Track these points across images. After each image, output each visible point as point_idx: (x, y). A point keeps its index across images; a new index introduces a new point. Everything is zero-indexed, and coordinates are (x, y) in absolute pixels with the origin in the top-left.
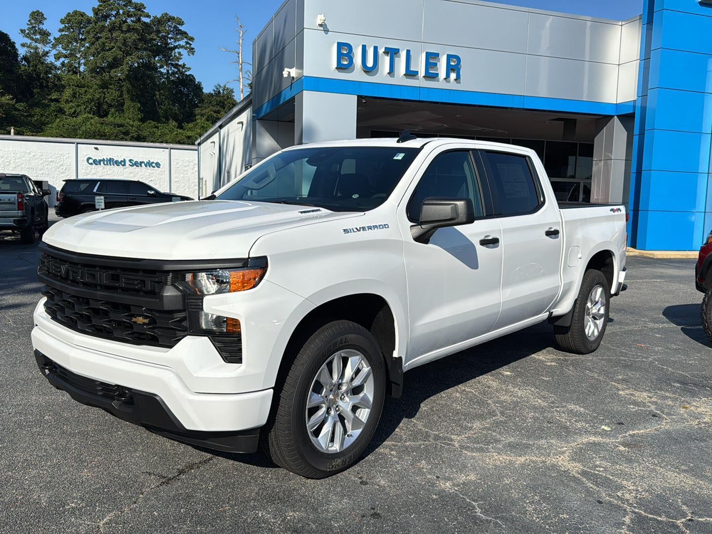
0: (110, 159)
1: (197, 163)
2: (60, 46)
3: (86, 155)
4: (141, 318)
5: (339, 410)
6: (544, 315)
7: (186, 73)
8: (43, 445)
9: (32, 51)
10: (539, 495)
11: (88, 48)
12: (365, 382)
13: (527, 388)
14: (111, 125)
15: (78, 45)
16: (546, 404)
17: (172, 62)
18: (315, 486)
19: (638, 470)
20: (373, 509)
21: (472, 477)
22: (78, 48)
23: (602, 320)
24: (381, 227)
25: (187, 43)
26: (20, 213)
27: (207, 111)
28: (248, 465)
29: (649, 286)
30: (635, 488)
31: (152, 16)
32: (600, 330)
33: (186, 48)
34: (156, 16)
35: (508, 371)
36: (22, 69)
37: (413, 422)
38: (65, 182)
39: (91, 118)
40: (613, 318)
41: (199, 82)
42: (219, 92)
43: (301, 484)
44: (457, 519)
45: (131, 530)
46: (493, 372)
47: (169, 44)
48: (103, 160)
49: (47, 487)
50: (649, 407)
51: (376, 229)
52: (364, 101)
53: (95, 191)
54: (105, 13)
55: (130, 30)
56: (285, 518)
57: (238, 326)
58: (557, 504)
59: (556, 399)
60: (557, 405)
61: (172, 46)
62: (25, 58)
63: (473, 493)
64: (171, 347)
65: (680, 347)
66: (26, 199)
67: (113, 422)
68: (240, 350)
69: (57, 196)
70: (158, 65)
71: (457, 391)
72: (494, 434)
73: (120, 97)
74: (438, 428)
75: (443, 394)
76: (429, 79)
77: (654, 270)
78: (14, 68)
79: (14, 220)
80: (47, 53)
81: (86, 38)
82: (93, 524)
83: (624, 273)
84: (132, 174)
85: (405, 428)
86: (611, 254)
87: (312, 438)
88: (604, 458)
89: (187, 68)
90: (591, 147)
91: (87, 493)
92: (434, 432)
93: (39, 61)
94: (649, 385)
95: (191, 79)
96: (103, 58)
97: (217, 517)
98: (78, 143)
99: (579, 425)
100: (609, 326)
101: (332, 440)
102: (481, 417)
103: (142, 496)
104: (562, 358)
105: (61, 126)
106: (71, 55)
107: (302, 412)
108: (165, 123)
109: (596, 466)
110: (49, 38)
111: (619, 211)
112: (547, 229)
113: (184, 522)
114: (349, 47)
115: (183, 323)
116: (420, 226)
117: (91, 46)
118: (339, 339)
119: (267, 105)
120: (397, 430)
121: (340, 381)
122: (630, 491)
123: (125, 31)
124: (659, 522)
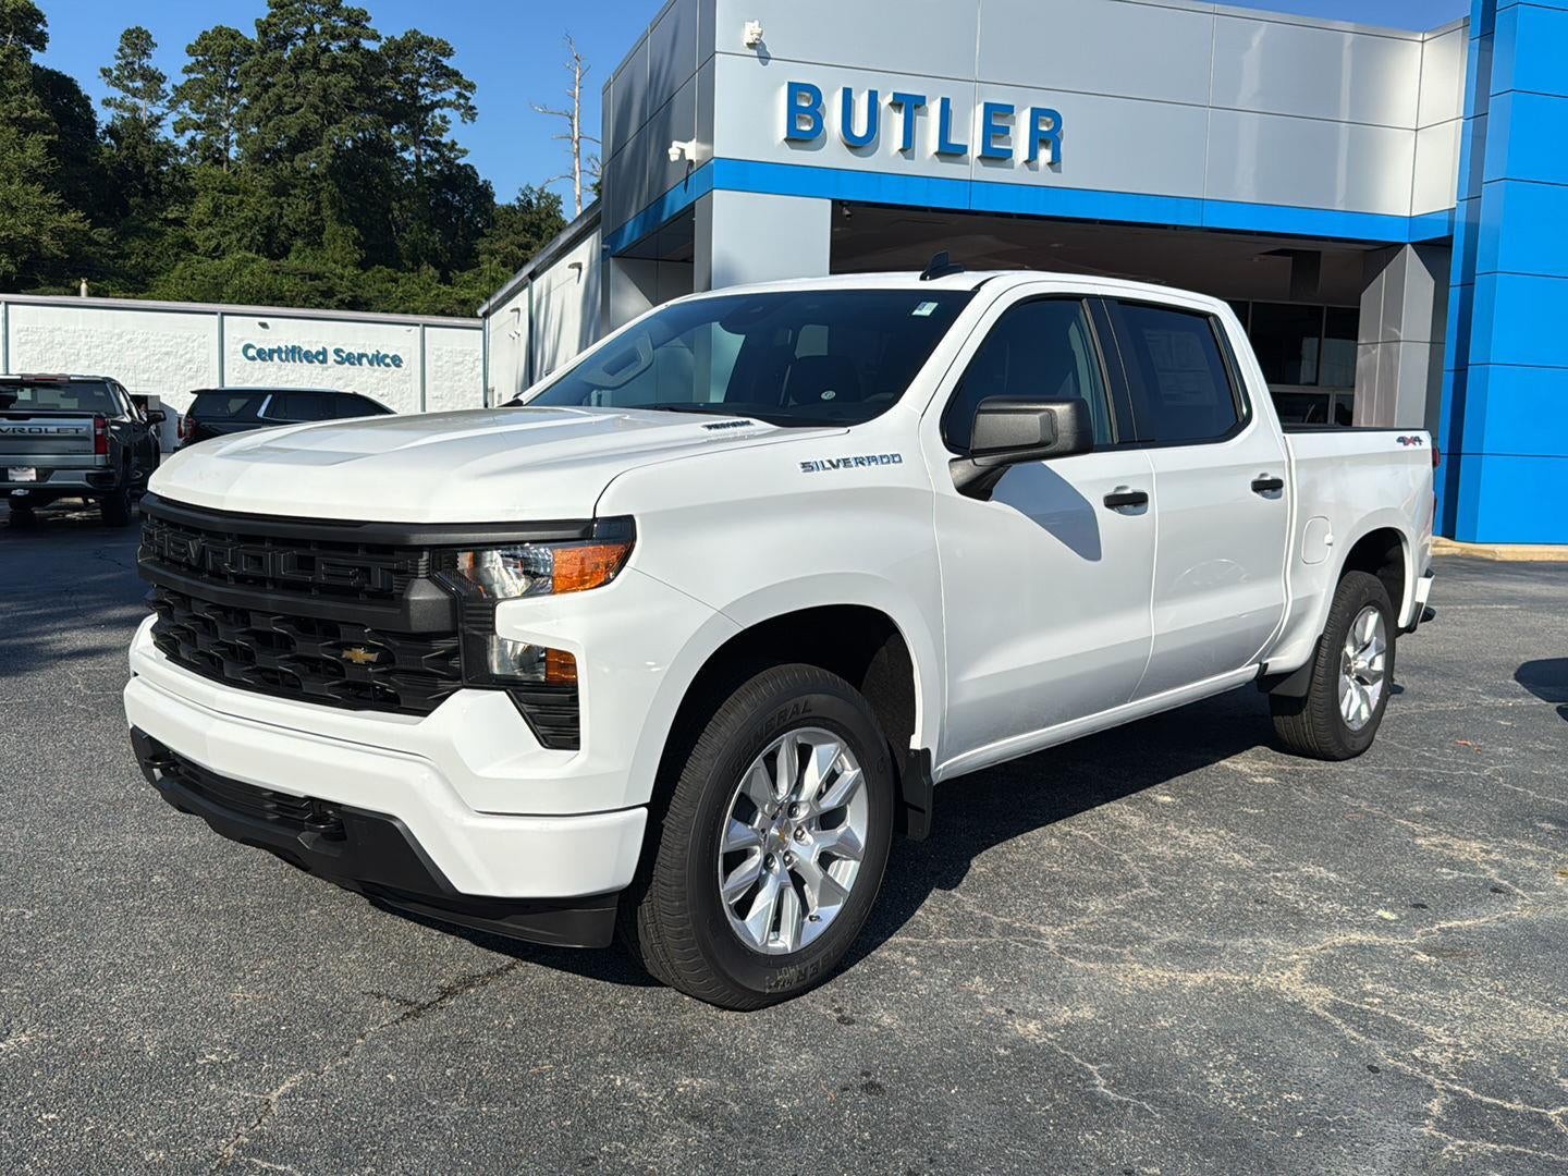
0: (294, 347)
1: (481, 356)
2: (187, 103)
3: (242, 340)
4: (361, 652)
5: (791, 860)
6: (1248, 671)
7: (457, 161)
8: (149, 935)
9: (126, 115)
10: (1237, 1051)
11: (246, 107)
12: (849, 802)
13: (1209, 830)
14: (296, 275)
15: (225, 102)
16: (1252, 864)
17: (428, 138)
18: (738, 1027)
19: (1459, 1004)
20: (867, 1074)
21: (1087, 1013)
22: (224, 107)
23: (1379, 684)
24: (885, 460)
25: (460, 95)
26: (99, 459)
27: (502, 244)
28: (591, 981)
29: (1483, 619)
30: (1452, 1040)
31: (383, 37)
32: (1373, 707)
33: (458, 107)
34: (393, 37)
35: (1167, 795)
36: (106, 155)
37: (954, 897)
38: (196, 396)
39: (253, 260)
40: (1401, 685)
41: (485, 182)
42: (530, 202)
43: (708, 1021)
44: (1052, 1099)
45: (337, 1110)
46: (1133, 796)
47: (420, 98)
48: (279, 350)
49: (160, 1017)
50: (1484, 871)
51: (873, 464)
52: (847, 212)
53: (261, 414)
54: (282, 32)
55: (335, 67)
56: (672, 1092)
57: (571, 670)
58: (1277, 1071)
59: (1275, 853)
60: (1277, 866)
61: (428, 102)
62: (111, 131)
63: (1089, 1047)
64: (425, 713)
65: (1554, 747)
66: (112, 431)
67: (300, 890)
68: (576, 720)
69: (179, 427)
70: (398, 144)
71: (1052, 835)
72: (1136, 924)
73: (314, 214)
74: (1010, 911)
75: (1020, 840)
76: (993, 162)
77: (1495, 585)
78: (89, 154)
79: (87, 475)
80: (159, 119)
81: (241, 86)
82: (256, 1096)
83: (1428, 581)
84: (341, 382)
85: (937, 910)
86: (1398, 537)
87: (734, 921)
88: (1382, 978)
89: (460, 151)
90: (1355, 314)
91: (243, 1034)
92: (1002, 919)
93: (142, 136)
94: (1484, 826)
95: (468, 174)
96: (278, 129)
97: (525, 1086)
98: (223, 314)
99: (1326, 908)
100: (1393, 703)
101: (776, 926)
102: (1106, 889)
103: (361, 1041)
104: (1288, 768)
105: (189, 278)
106: (210, 124)
107: (711, 861)
108: (412, 270)
109: (1365, 994)
110: (162, 86)
111: (1417, 443)
112: (1256, 477)
113: (454, 1096)
114: (815, 93)
115: (452, 663)
116: (970, 461)
117: (253, 104)
118: (790, 704)
119: (634, 226)
120: (919, 912)
121: (794, 798)
122: (1442, 1048)
123: (328, 70)
124: (1507, 1113)
